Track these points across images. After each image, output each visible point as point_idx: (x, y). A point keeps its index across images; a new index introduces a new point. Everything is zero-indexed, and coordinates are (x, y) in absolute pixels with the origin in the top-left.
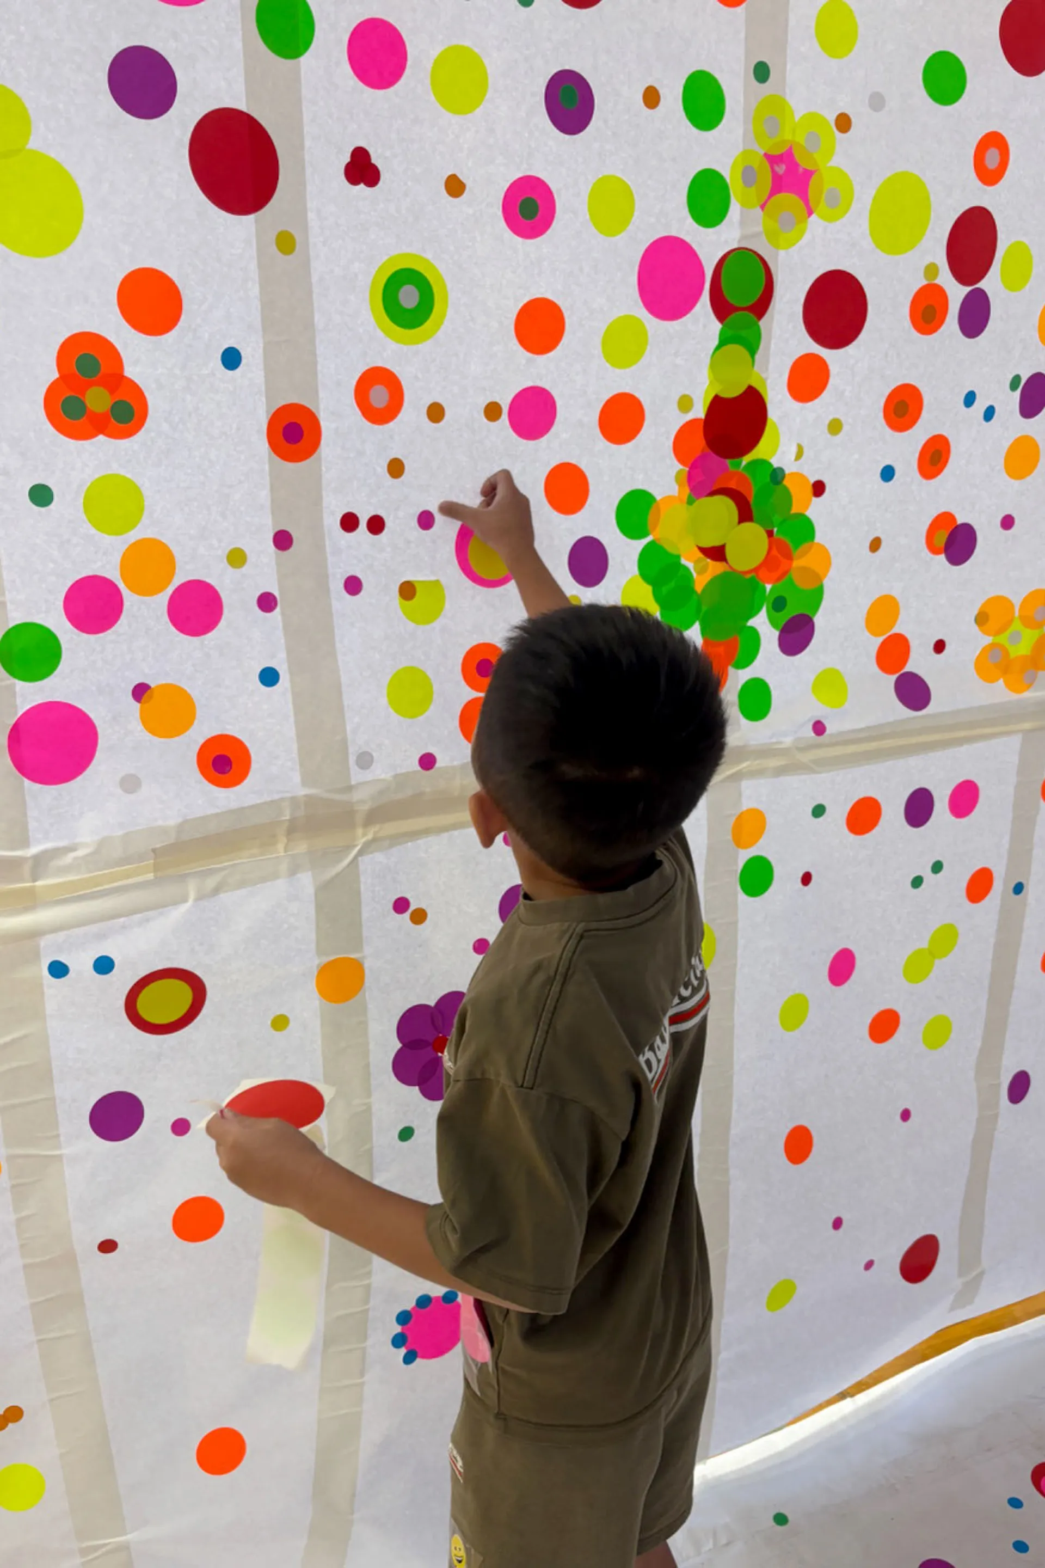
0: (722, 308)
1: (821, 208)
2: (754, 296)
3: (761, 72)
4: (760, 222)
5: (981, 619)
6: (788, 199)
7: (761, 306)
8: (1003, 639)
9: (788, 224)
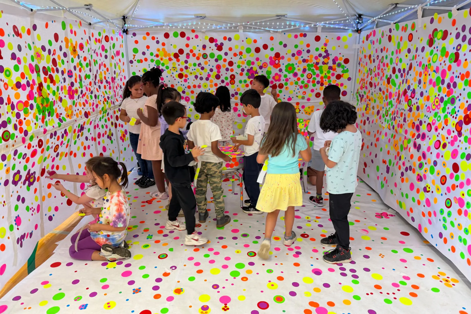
0: (37, 72)
1: (42, 59)
2: (38, 71)
3: (33, 43)
4: (37, 61)
5: (65, 110)
6: (39, 58)
7: (39, 71)
8: (68, 112)
9: (40, 61)
